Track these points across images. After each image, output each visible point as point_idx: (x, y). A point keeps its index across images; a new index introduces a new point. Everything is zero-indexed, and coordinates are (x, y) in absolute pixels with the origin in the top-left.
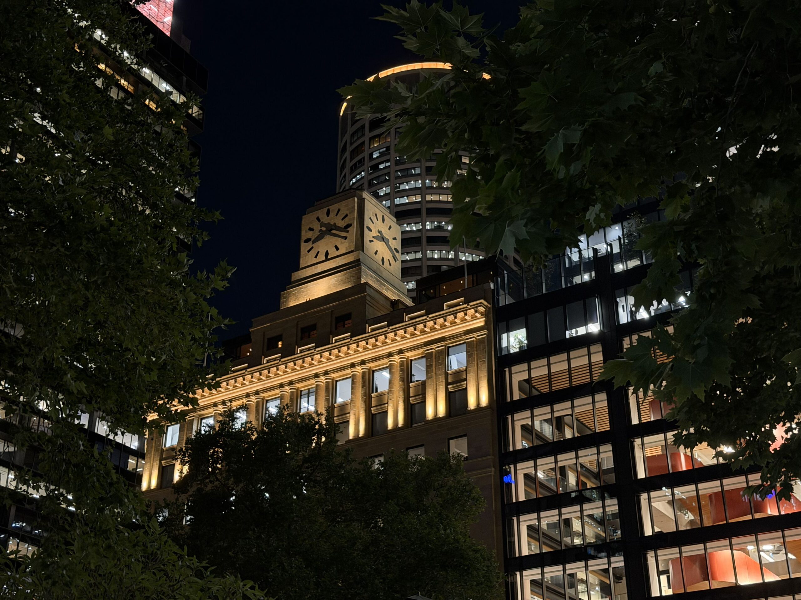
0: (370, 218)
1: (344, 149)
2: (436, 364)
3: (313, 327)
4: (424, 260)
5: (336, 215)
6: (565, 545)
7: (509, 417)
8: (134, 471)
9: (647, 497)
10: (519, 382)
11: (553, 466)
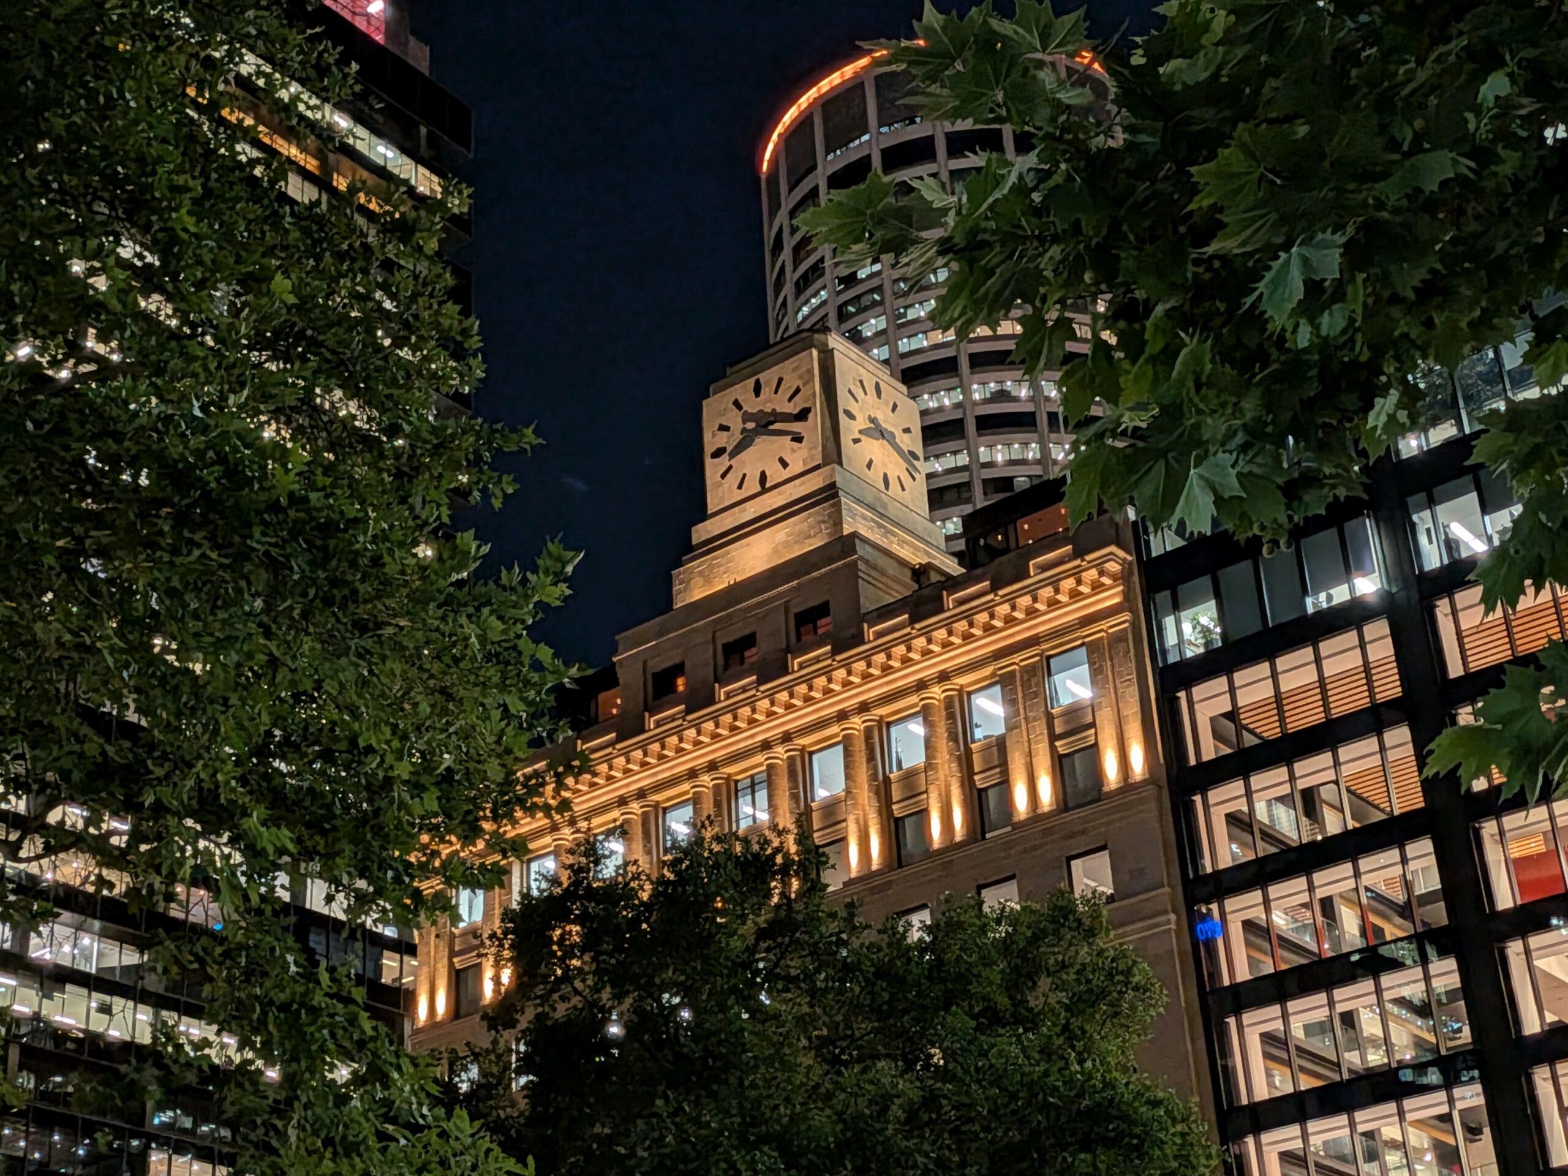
0: (850, 391)
1: (778, 246)
2: (1024, 697)
3: (749, 641)
4: (974, 468)
5: (776, 392)
6: (1350, 1070)
7: (1198, 798)
8: (397, 984)
9: (1522, 949)
10: (1212, 719)
11: (1305, 898)
